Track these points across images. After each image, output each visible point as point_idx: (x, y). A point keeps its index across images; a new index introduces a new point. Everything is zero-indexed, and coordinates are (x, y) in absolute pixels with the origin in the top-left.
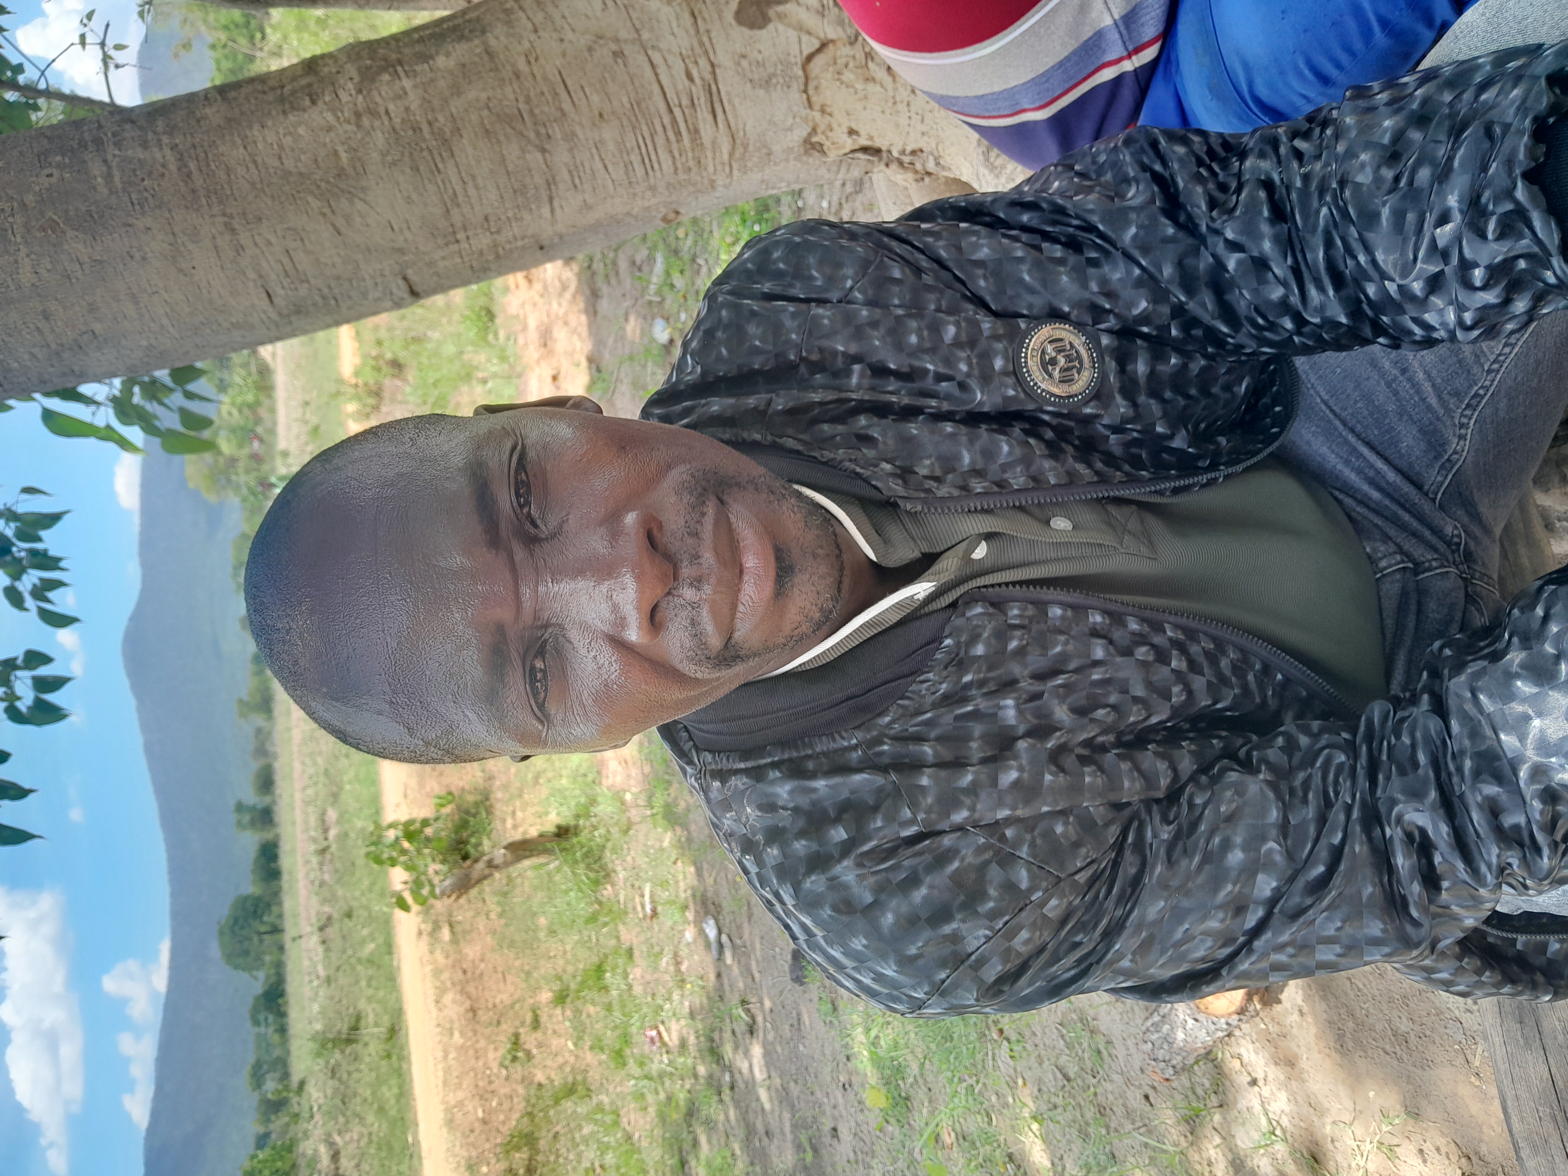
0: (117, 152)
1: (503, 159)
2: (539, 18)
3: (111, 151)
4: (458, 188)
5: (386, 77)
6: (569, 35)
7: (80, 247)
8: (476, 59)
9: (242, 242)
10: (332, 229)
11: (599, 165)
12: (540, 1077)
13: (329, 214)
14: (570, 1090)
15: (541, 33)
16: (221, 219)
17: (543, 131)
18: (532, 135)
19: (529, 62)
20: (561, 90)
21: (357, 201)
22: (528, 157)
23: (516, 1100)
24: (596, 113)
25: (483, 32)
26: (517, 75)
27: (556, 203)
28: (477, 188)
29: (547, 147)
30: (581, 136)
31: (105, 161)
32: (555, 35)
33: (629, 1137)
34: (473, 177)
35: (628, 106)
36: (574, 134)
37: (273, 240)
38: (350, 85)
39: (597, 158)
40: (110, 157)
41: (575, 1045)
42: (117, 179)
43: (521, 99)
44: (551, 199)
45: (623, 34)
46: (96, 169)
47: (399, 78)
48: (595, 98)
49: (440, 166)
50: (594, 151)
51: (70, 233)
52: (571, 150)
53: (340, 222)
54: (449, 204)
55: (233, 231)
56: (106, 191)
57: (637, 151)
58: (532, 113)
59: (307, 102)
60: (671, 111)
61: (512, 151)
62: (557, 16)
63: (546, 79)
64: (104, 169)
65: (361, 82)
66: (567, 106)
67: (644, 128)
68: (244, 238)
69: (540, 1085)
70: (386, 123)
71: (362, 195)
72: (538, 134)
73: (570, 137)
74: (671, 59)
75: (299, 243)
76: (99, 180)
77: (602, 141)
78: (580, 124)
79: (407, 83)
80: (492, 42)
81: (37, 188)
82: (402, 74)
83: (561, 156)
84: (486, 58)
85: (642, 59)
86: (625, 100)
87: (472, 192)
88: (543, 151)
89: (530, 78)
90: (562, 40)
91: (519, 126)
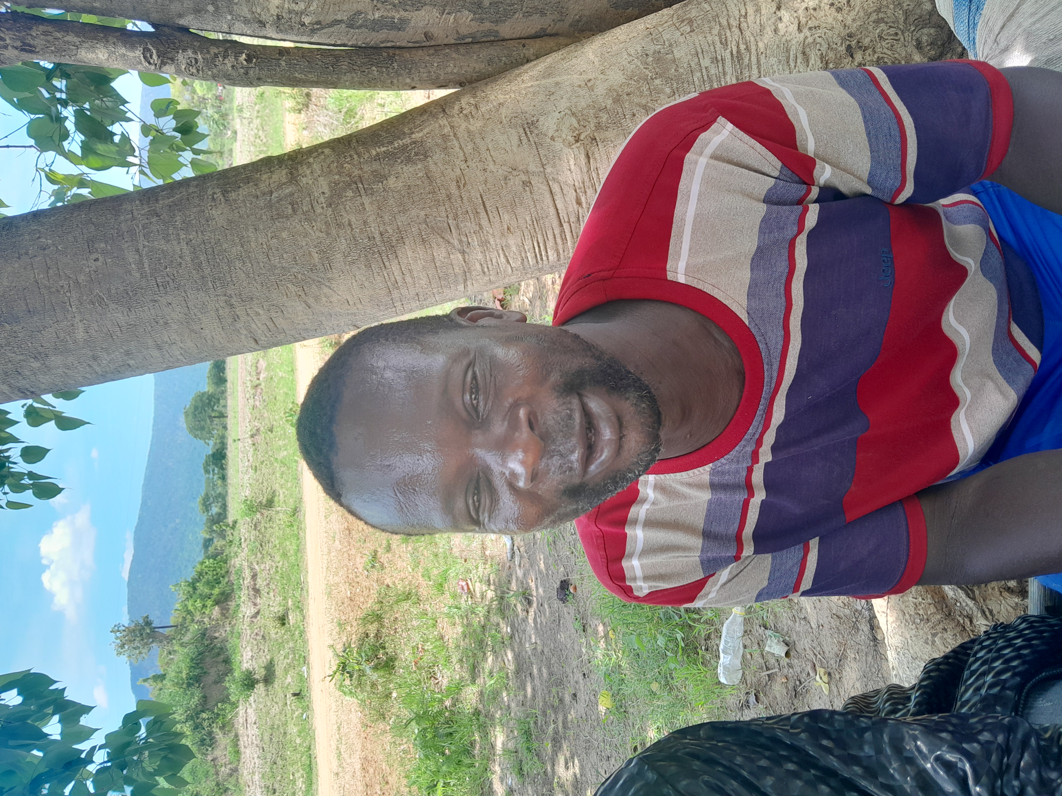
0: (147, 244)
1: (434, 259)
2: (469, 148)
3: (142, 241)
4: (399, 278)
5: (350, 194)
6: (491, 167)
7: (119, 315)
8: (419, 182)
9: (238, 313)
10: (304, 305)
11: (503, 260)
12: (388, 581)
13: (303, 295)
14: (408, 597)
15: (469, 163)
16: (223, 298)
17: (464, 239)
18: (456, 242)
19: (459, 187)
20: (481, 210)
21: (323, 286)
22: (452, 256)
23: (372, 591)
24: (506, 227)
25: (426, 157)
26: (449, 197)
27: (469, 283)
28: (413, 278)
29: (467, 250)
30: (492, 243)
31: (137, 251)
32: (480, 166)
33: (442, 638)
34: (410, 271)
35: (530, 222)
36: (488, 242)
37: (261, 312)
38: (322, 199)
39: (502, 256)
40: (141, 248)
41: (413, 570)
42: (146, 265)
43: (451, 216)
44: (465, 281)
45: (532, 168)
46: (131, 257)
47: (360, 195)
48: (506, 217)
49: (387, 264)
50: (501, 252)
51: (112, 306)
52: (483, 252)
53: (311, 301)
54: (391, 287)
55: (232, 306)
56: (138, 275)
57: (532, 251)
58: (458, 227)
59: (290, 211)
60: (561, 225)
61: (440, 254)
62: (483, 149)
63: (470, 200)
64: (137, 257)
65: (331, 197)
66: (484, 222)
67: (540, 237)
68: (239, 311)
69: (388, 586)
70: (348, 232)
71: (328, 284)
72: (460, 241)
73: (484, 244)
74: (566, 189)
75: (280, 313)
76: (133, 266)
77: (508, 246)
78: (493, 235)
79: (366, 200)
80: (432, 167)
81: (87, 270)
82: (362, 191)
83: (477, 255)
84: (426, 182)
85: (545, 188)
86: (528, 218)
87: (408, 279)
88: (463, 253)
89: (459, 200)
90: (485, 170)
91: (448, 236)
